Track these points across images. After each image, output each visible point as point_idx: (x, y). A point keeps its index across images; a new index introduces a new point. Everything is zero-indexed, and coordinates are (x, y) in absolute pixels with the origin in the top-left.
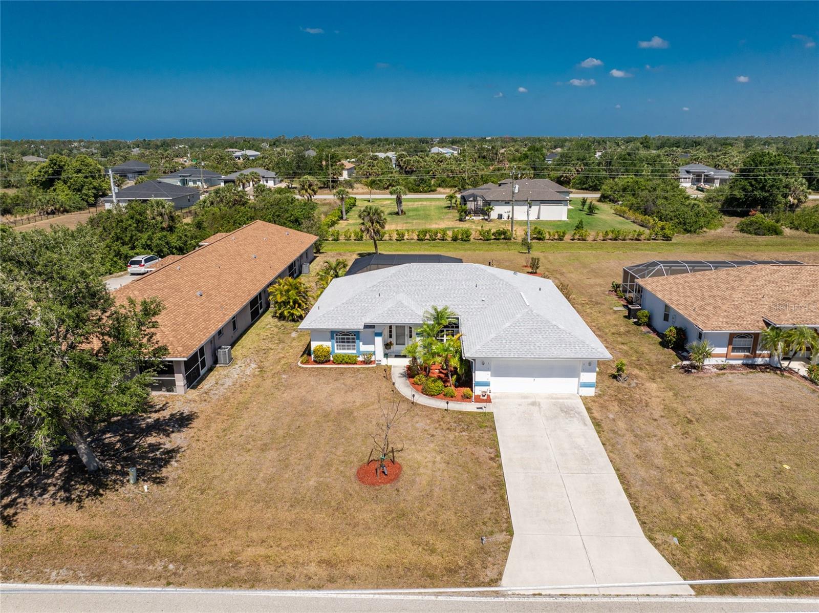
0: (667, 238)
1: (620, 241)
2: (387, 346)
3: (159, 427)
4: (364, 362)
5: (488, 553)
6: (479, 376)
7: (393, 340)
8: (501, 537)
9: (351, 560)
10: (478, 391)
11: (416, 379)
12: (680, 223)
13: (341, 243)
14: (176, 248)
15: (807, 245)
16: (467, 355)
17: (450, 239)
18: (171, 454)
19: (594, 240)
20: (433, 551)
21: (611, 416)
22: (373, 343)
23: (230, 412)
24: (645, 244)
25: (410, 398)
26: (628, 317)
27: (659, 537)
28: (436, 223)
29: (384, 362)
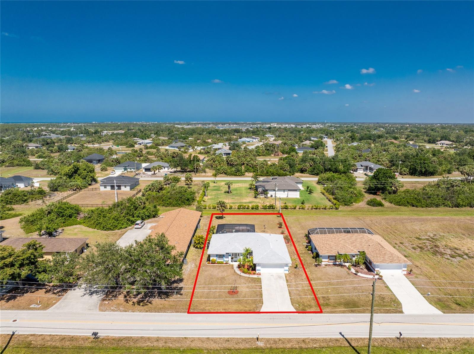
0: (337, 209)
1: (318, 210)
2: (232, 258)
3: (175, 282)
4: (226, 263)
5: (258, 307)
6: (257, 268)
7: (234, 257)
8: (261, 304)
9: (229, 309)
10: (257, 272)
11: (241, 269)
12: (344, 201)
13: (207, 210)
14: (147, 216)
15: (391, 211)
16: (254, 263)
17: (250, 208)
18: (181, 288)
19: (308, 209)
20: (246, 307)
21: (291, 279)
22: (228, 258)
23: (192, 278)
24: (327, 211)
25: (240, 274)
26: (306, 247)
27: (294, 304)
28: (245, 199)
29: (231, 263)
